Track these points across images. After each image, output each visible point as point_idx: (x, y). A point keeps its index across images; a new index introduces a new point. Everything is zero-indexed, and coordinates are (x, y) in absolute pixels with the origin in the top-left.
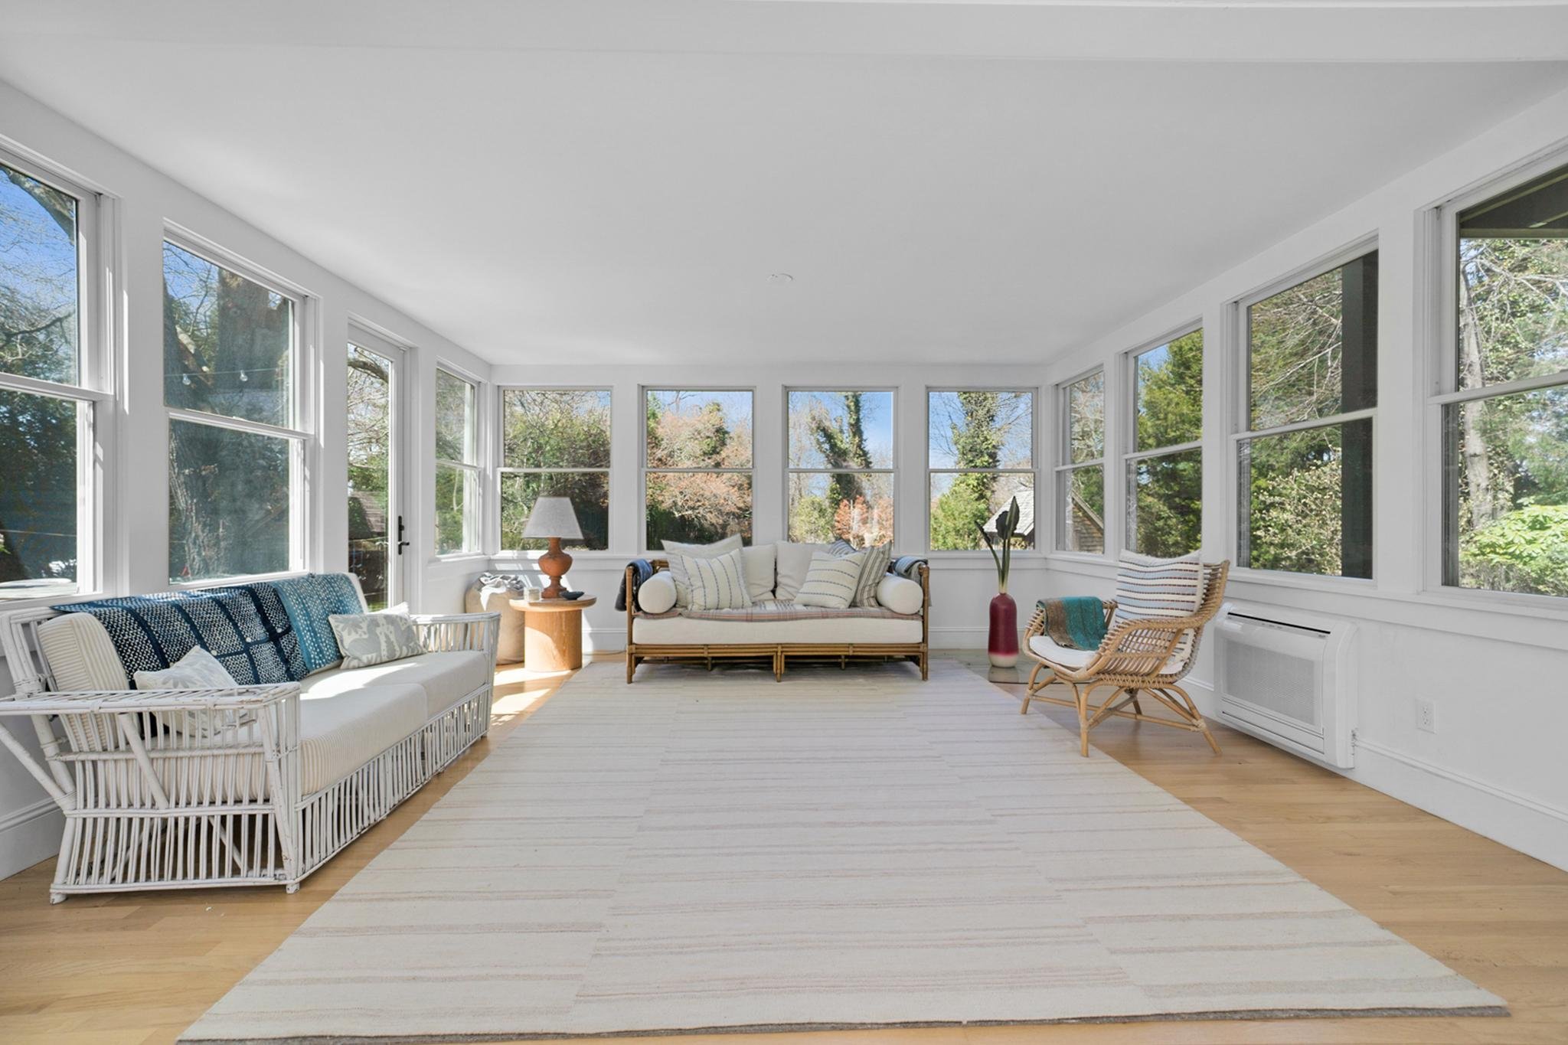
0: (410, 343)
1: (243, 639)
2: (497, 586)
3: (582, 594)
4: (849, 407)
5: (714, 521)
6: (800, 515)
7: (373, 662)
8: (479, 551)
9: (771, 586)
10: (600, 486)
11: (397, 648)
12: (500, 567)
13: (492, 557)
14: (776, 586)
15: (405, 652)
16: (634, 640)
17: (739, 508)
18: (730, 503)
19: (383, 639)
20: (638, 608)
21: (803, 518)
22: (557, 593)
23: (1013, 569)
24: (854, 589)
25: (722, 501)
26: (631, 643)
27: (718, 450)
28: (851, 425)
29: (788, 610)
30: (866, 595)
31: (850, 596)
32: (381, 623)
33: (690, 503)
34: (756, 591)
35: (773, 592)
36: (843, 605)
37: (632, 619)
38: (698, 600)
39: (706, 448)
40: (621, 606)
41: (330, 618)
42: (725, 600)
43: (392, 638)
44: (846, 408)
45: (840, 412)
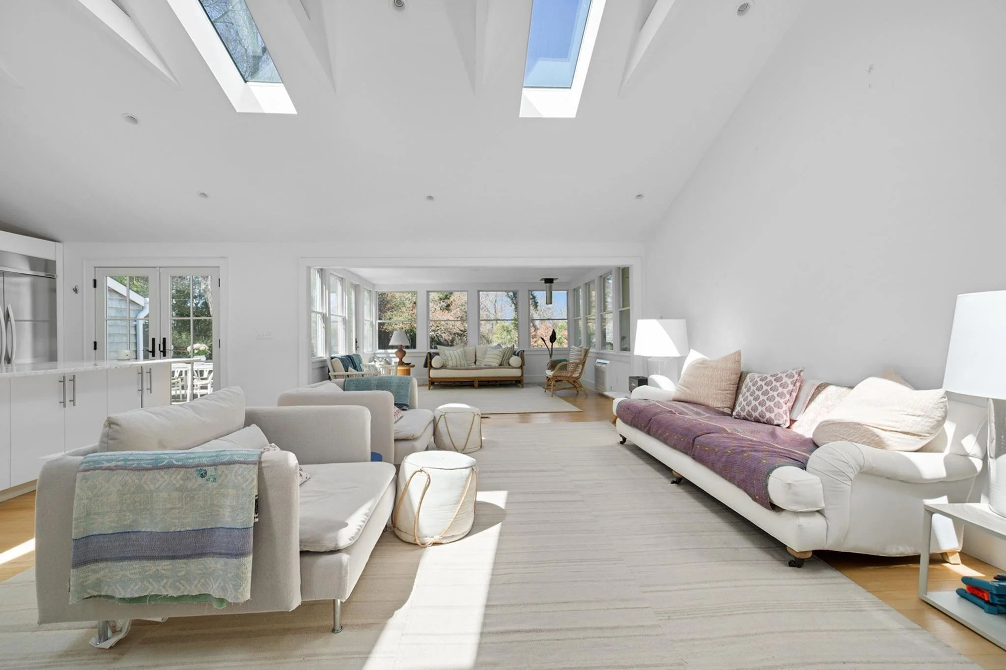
0: (357, 283)
2: (381, 362)
3: (410, 364)
5: (446, 338)
6: (496, 334)
9: (474, 361)
12: (378, 356)
13: (375, 352)
14: (476, 361)
16: (431, 376)
17: (461, 331)
18: (455, 327)
20: (431, 366)
21: (498, 336)
22: (401, 363)
23: (555, 354)
24: (501, 360)
25: (451, 327)
26: (430, 377)
27: (448, 297)
29: (480, 366)
30: (505, 362)
31: (499, 362)
34: (469, 362)
35: (475, 363)
36: (497, 365)
37: (430, 370)
38: (450, 364)
39: (441, 296)
40: (426, 366)
42: (459, 363)
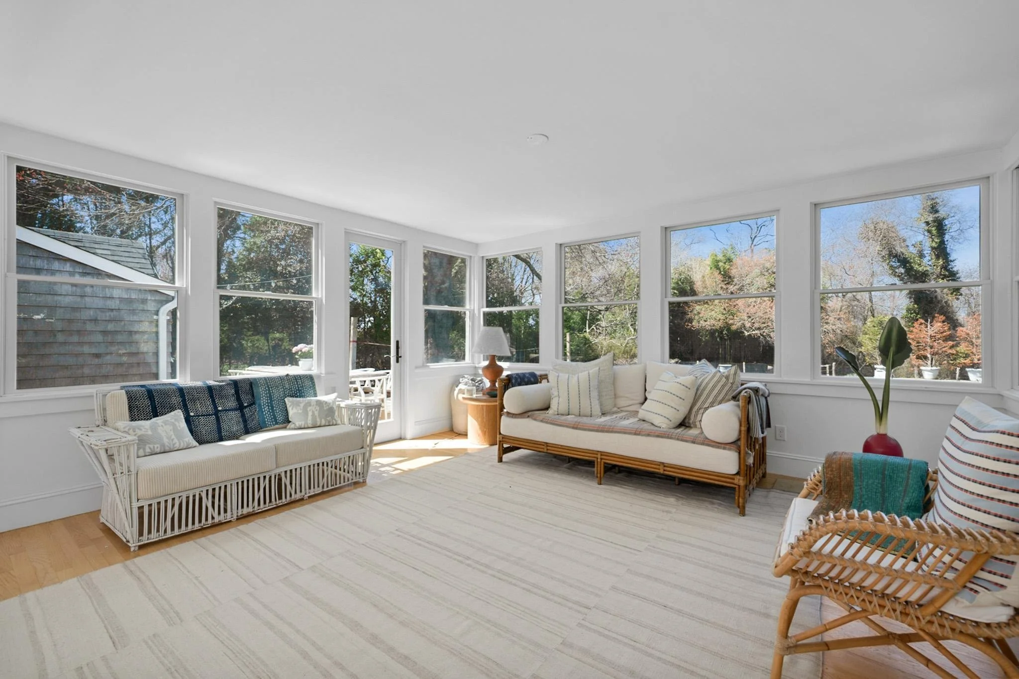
1: (216, 407)
4: (929, 231)
7: (303, 426)
8: (470, 362)
9: (640, 400)
10: (685, 313)
11: (318, 420)
13: (477, 366)
14: (645, 400)
15: (323, 422)
19: (310, 414)
20: (504, 409)
28: (933, 248)
32: (312, 404)
33: (756, 325)
34: (623, 403)
37: (501, 415)
41: (286, 399)
42: (575, 409)
43: (316, 413)
44: (926, 233)
45: (920, 238)
